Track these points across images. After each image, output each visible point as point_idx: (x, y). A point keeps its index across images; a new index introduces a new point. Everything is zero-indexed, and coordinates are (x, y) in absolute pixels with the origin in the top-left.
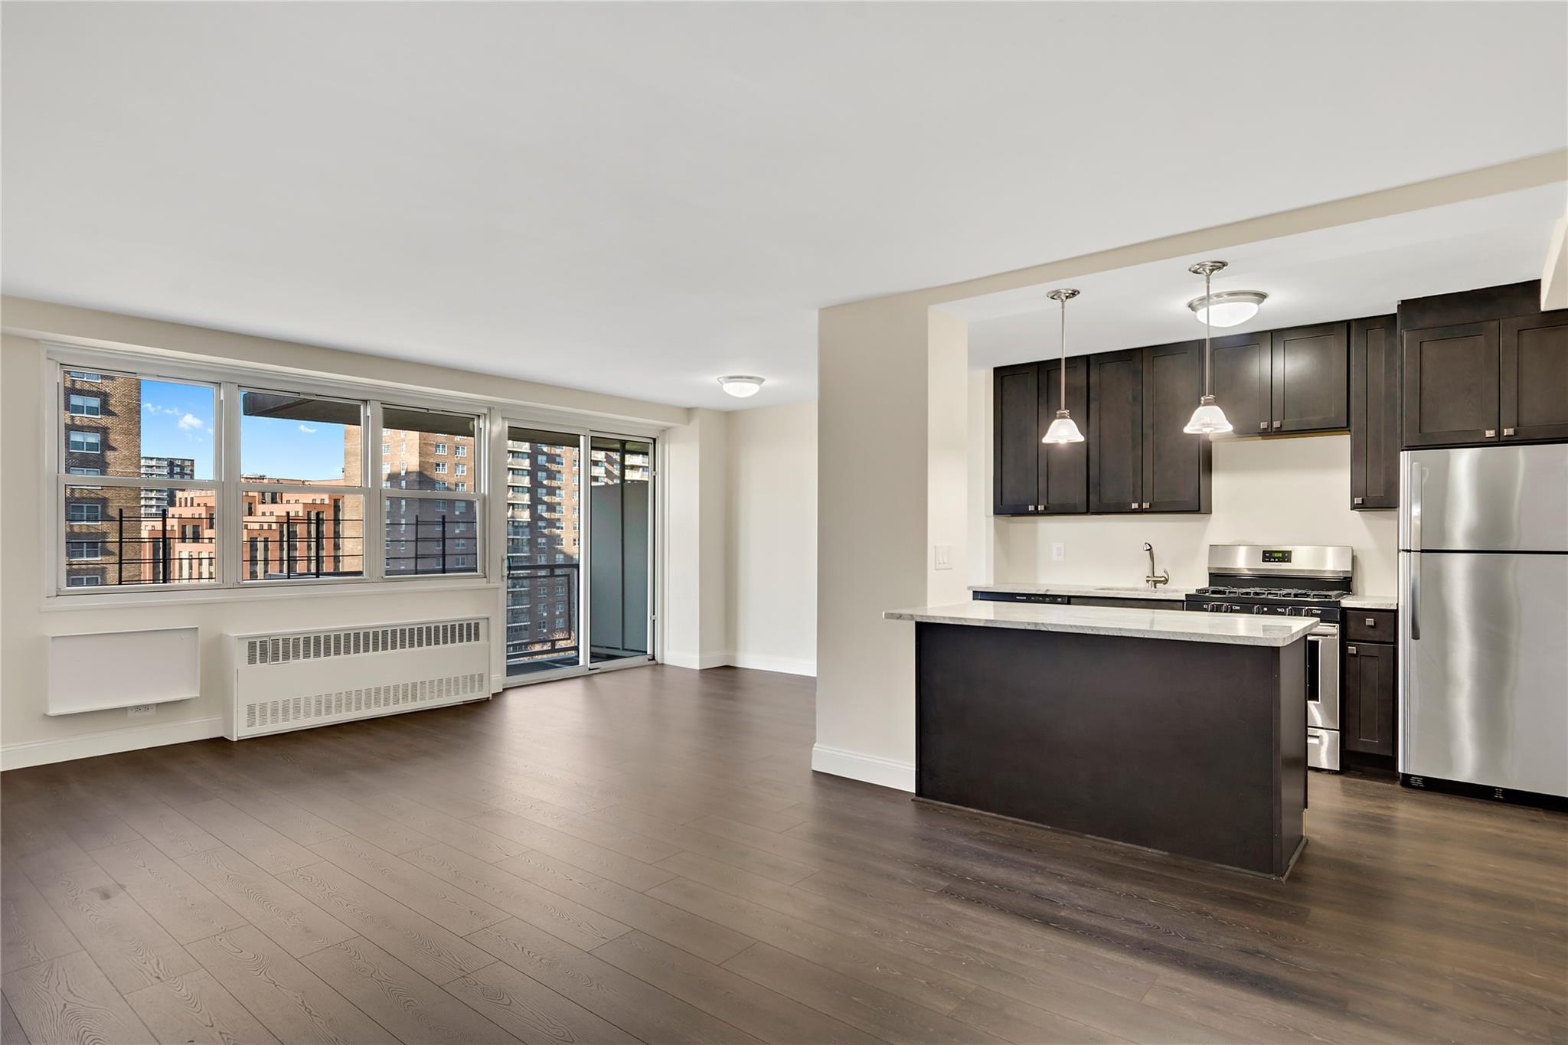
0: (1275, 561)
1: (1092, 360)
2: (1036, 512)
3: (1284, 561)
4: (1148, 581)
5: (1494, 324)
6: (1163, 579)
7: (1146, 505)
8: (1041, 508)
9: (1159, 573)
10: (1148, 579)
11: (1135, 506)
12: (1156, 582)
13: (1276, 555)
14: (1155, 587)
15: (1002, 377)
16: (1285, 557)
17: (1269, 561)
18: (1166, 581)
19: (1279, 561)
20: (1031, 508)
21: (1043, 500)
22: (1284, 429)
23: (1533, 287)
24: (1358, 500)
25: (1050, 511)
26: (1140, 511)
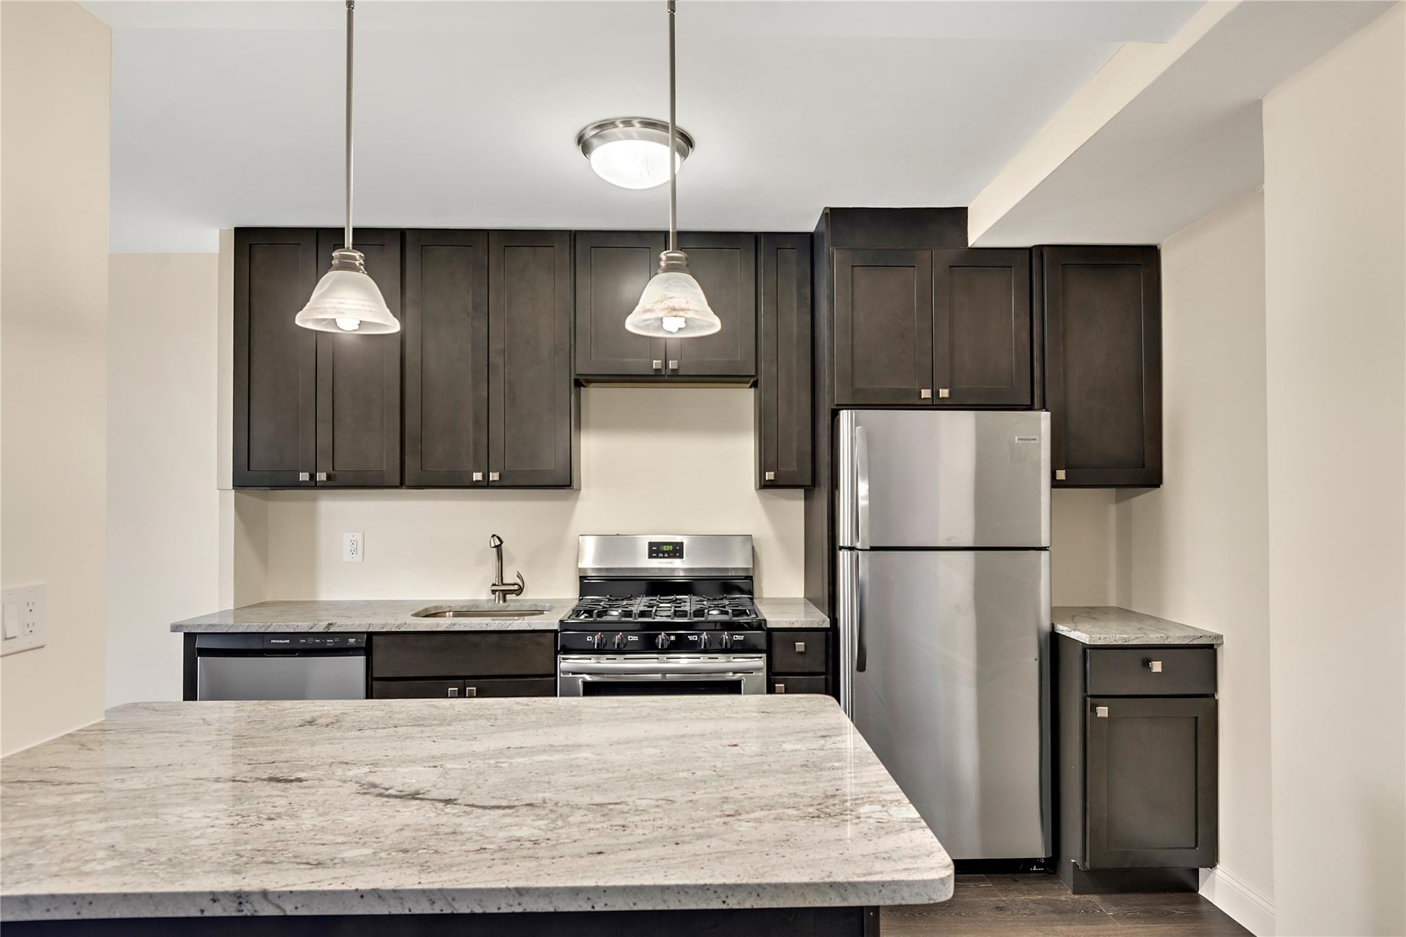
0: (664, 557)
1: (409, 238)
2: (313, 483)
3: (674, 557)
4: (494, 592)
5: (926, 254)
6: (516, 587)
7: (494, 476)
8: (322, 477)
9: (510, 578)
10: (494, 588)
11: (477, 476)
12: (505, 593)
13: (665, 548)
14: (505, 601)
15: (250, 245)
16: (676, 551)
17: (657, 557)
18: (520, 591)
19: (669, 557)
20: (304, 477)
21: (325, 463)
22: (681, 372)
23: (958, 216)
24: (770, 476)
25: (336, 483)
26: (486, 484)
